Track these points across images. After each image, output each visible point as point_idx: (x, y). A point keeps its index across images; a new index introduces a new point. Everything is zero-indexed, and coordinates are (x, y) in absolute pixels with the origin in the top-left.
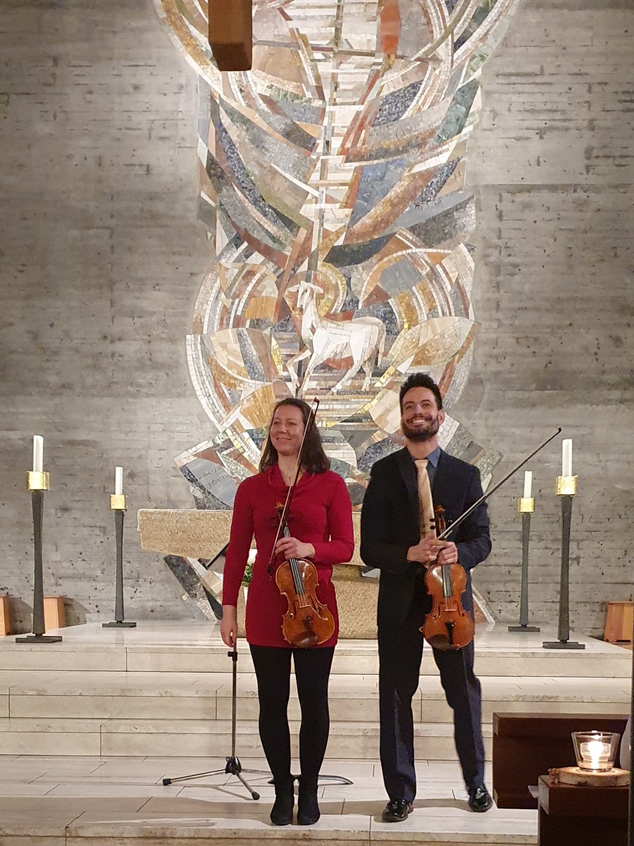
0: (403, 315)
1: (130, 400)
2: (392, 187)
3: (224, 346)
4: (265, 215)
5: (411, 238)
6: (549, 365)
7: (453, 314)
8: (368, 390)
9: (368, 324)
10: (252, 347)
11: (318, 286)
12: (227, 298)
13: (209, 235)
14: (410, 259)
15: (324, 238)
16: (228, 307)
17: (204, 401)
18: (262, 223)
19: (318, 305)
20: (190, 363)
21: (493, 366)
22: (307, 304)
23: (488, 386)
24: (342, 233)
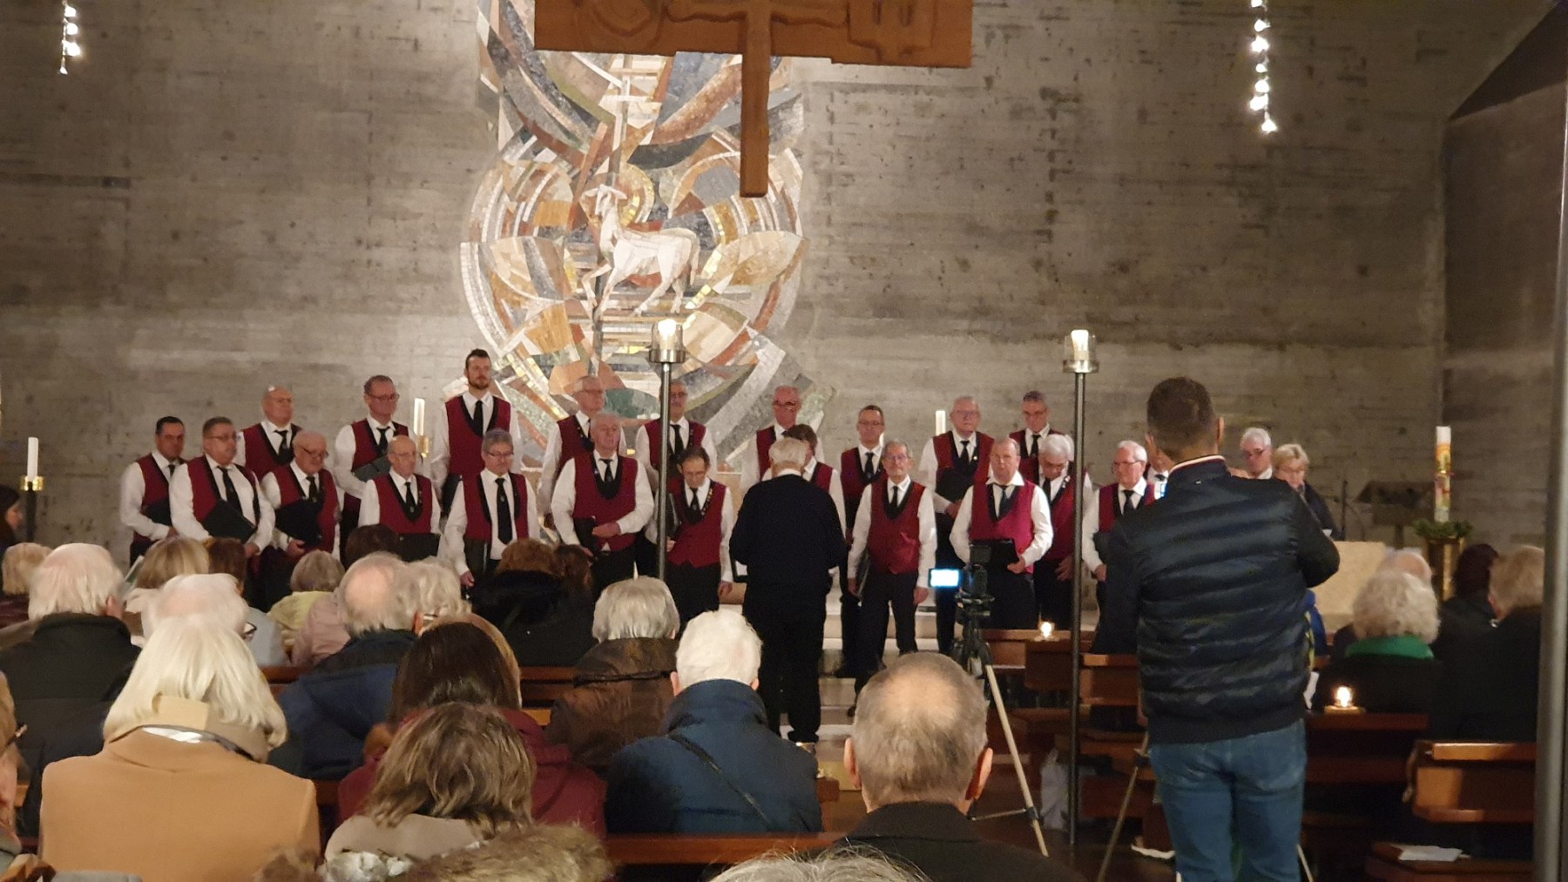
0: (720, 227)
1: (390, 318)
2: (707, 80)
3: (506, 256)
4: (558, 105)
5: (729, 139)
6: (888, 290)
7: (778, 228)
8: (678, 312)
9: (679, 236)
10: (541, 259)
11: (620, 190)
12: (511, 200)
13: (490, 126)
14: (728, 163)
15: (628, 135)
16: (512, 211)
17: (480, 320)
18: (554, 115)
19: (620, 212)
20: (465, 275)
21: (824, 288)
22: (607, 211)
23: (818, 311)
24: (649, 131)
